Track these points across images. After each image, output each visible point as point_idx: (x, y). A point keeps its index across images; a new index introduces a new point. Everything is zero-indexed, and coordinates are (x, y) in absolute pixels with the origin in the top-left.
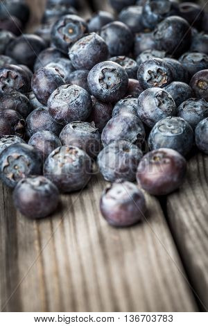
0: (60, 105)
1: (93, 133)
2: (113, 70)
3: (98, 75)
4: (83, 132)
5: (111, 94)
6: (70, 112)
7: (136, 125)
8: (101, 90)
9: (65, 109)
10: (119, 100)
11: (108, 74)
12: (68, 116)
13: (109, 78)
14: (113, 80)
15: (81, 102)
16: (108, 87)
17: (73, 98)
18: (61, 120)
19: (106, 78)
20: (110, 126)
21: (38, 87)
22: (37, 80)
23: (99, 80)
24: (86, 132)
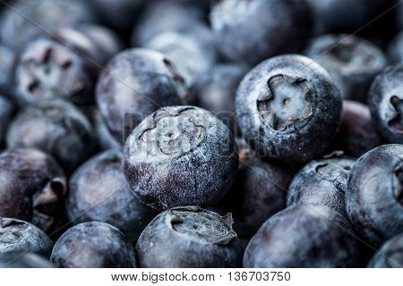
0: (150, 160)
1: (221, 245)
2: (298, 83)
3: (259, 89)
4: (196, 239)
5: (284, 142)
6: (173, 181)
7: (335, 245)
8: (261, 130)
9: (162, 173)
10: (308, 162)
11: (283, 90)
12: (168, 191)
13: (285, 101)
14: (295, 107)
15: (206, 158)
16: (277, 123)
17: (186, 147)
18: (150, 198)
19: (278, 100)
20: (267, 237)
21: (111, 101)
22: (111, 82)
23: (259, 103)
24: (202, 242)
